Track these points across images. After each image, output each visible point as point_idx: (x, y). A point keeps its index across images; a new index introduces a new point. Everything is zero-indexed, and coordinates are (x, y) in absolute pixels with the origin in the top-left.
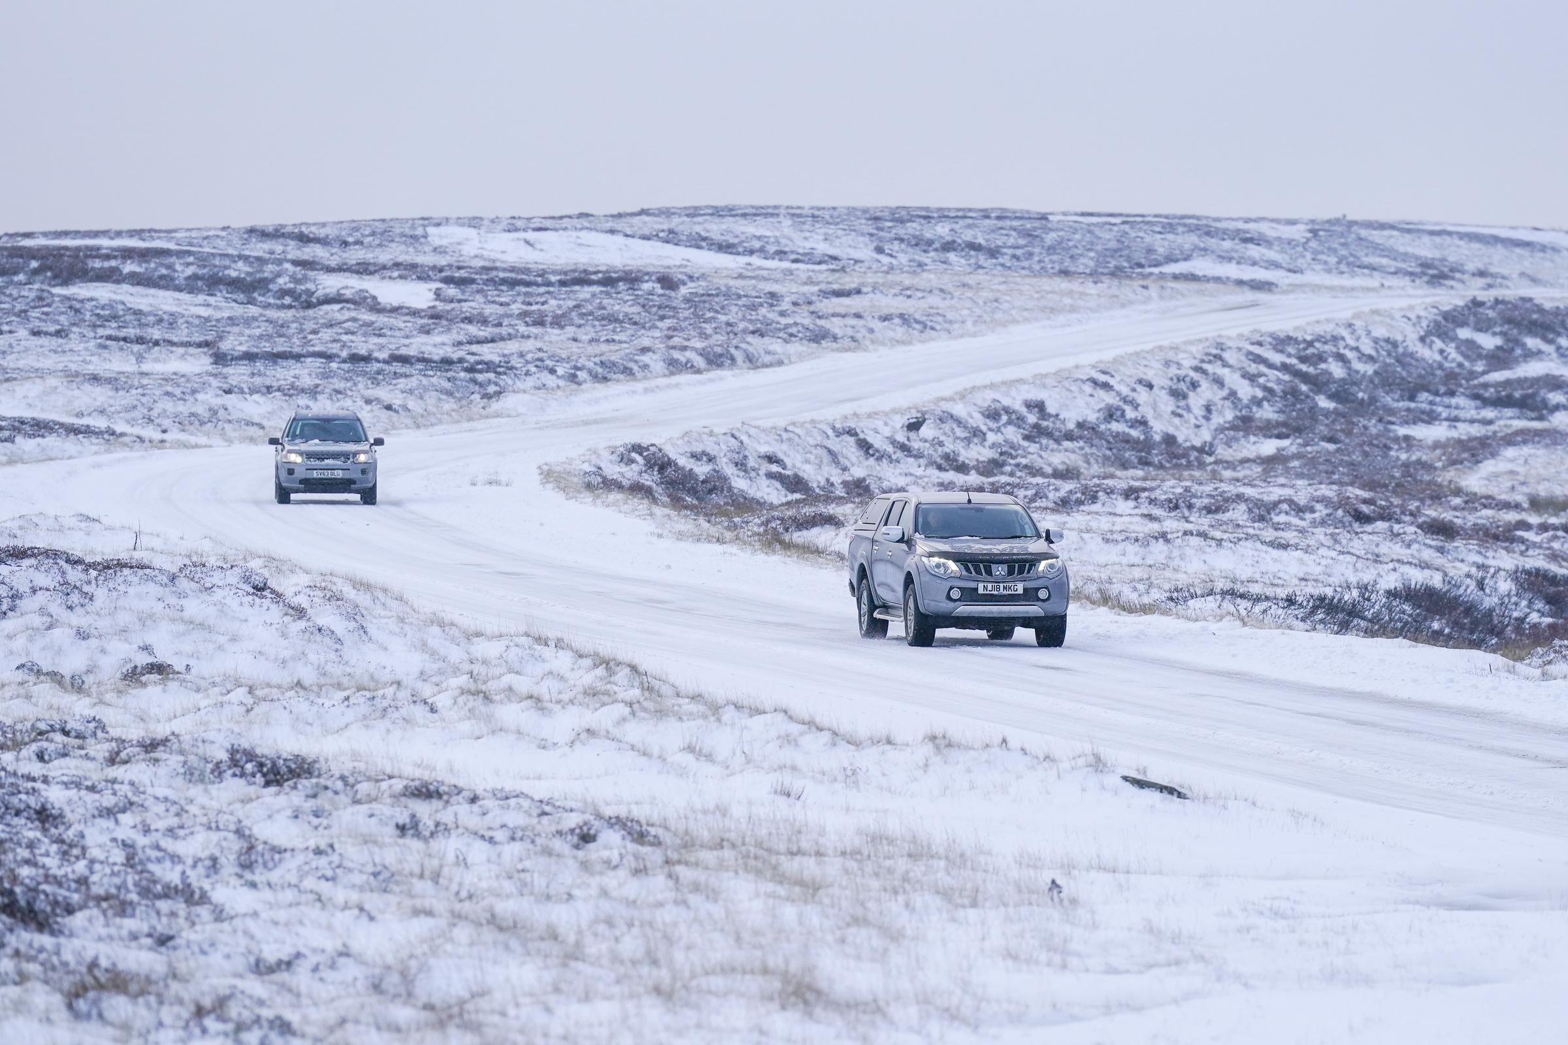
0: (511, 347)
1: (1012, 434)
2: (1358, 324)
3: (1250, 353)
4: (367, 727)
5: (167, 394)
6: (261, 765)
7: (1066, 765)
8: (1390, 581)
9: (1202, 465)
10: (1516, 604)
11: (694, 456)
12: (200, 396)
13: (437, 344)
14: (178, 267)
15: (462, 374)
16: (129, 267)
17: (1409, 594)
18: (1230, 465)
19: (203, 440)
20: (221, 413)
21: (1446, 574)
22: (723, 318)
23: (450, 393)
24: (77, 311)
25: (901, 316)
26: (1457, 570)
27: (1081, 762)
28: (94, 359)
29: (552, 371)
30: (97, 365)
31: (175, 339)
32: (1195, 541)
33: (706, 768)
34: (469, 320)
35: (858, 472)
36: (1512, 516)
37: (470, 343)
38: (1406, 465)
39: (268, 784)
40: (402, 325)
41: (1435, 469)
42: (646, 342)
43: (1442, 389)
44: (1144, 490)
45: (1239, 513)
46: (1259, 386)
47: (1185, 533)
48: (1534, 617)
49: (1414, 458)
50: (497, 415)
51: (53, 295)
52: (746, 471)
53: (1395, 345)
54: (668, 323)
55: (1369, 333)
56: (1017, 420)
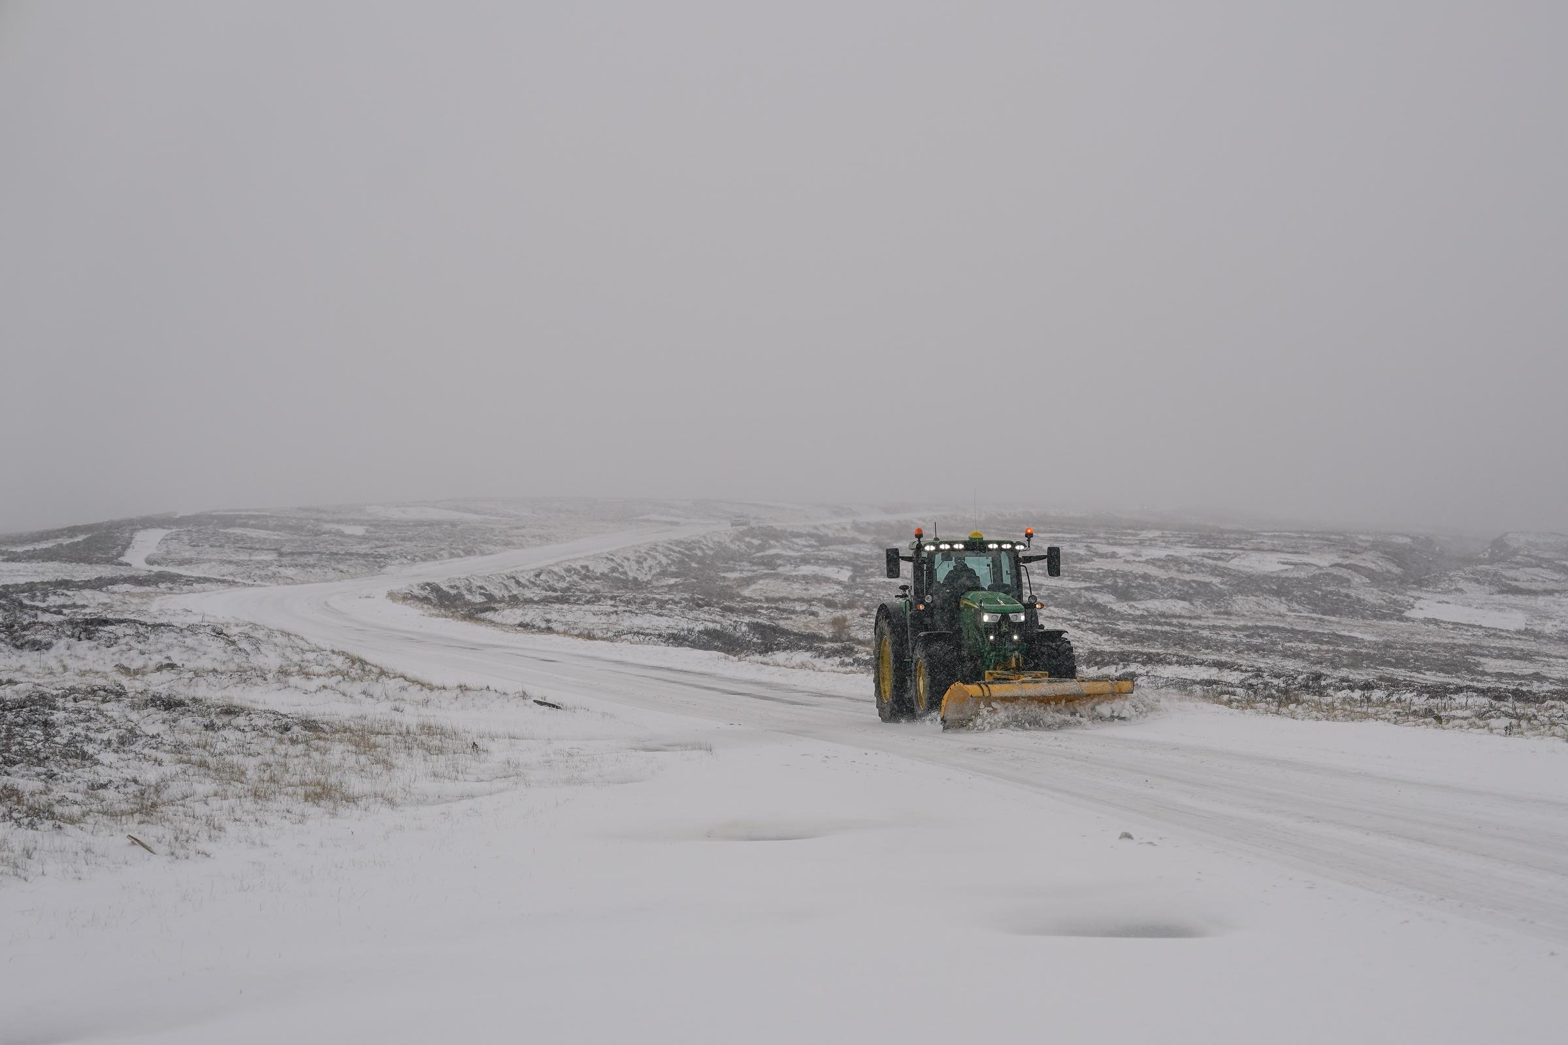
0: (392, 549)
1: (576, 578)
2: (708, 536)
3: (666, 547)
4: (235, 686)
5: (257, 567)
6: (164, 701)
7: (512, 696)
8: (701, 627)
9: (647, 588)
10: (748, 635)
11: (451, 587)
12: (269, 568)
13: (363, 548)
14: (270, 522)
15: (371, 559)
16: (252, 522)
17: (707, 632)
18: (657, 588)
19: (268, 584)
20: (278, 575)
21: (722, 625)
22: (472, 537)
23: (366, 566)
24: (228, 538)
25: (539, 536)
26: (726, 622)
27: (517, 695)
28: (233, 555)
29: (406, 557)
30: (234, 558)
31: (265, 548)
32: (628, 614)
33: (370, 700)
34: (377, 539)
35: (515, 592)
36: (757, 605)
37: (376, 548)
38: (722, 587)
39: (166, 709)
40: (350, 541)
41: (733, 588)
42: (442, 547)
43: (738, 560)
44: (618, 596)
45: (653, 605)
46: (670, 559)
47: (624, 611)
48: (755, 640)
49: (726, 584)
50: (383, 574)
51: (219, 532)
52: (471, 592)
53: (722, 543)
54: (451, 539)
55: (712, 539)
56: (577, 572)
